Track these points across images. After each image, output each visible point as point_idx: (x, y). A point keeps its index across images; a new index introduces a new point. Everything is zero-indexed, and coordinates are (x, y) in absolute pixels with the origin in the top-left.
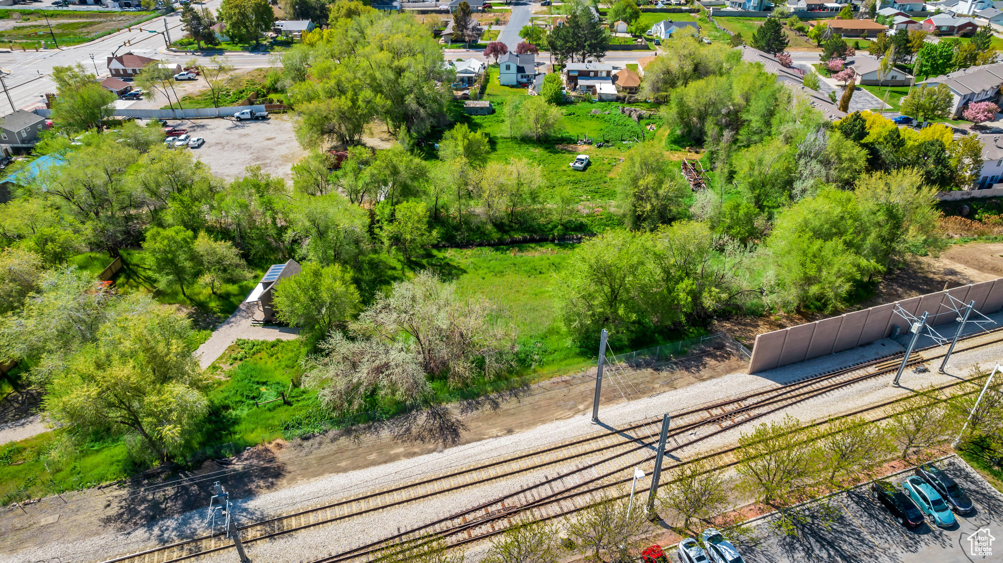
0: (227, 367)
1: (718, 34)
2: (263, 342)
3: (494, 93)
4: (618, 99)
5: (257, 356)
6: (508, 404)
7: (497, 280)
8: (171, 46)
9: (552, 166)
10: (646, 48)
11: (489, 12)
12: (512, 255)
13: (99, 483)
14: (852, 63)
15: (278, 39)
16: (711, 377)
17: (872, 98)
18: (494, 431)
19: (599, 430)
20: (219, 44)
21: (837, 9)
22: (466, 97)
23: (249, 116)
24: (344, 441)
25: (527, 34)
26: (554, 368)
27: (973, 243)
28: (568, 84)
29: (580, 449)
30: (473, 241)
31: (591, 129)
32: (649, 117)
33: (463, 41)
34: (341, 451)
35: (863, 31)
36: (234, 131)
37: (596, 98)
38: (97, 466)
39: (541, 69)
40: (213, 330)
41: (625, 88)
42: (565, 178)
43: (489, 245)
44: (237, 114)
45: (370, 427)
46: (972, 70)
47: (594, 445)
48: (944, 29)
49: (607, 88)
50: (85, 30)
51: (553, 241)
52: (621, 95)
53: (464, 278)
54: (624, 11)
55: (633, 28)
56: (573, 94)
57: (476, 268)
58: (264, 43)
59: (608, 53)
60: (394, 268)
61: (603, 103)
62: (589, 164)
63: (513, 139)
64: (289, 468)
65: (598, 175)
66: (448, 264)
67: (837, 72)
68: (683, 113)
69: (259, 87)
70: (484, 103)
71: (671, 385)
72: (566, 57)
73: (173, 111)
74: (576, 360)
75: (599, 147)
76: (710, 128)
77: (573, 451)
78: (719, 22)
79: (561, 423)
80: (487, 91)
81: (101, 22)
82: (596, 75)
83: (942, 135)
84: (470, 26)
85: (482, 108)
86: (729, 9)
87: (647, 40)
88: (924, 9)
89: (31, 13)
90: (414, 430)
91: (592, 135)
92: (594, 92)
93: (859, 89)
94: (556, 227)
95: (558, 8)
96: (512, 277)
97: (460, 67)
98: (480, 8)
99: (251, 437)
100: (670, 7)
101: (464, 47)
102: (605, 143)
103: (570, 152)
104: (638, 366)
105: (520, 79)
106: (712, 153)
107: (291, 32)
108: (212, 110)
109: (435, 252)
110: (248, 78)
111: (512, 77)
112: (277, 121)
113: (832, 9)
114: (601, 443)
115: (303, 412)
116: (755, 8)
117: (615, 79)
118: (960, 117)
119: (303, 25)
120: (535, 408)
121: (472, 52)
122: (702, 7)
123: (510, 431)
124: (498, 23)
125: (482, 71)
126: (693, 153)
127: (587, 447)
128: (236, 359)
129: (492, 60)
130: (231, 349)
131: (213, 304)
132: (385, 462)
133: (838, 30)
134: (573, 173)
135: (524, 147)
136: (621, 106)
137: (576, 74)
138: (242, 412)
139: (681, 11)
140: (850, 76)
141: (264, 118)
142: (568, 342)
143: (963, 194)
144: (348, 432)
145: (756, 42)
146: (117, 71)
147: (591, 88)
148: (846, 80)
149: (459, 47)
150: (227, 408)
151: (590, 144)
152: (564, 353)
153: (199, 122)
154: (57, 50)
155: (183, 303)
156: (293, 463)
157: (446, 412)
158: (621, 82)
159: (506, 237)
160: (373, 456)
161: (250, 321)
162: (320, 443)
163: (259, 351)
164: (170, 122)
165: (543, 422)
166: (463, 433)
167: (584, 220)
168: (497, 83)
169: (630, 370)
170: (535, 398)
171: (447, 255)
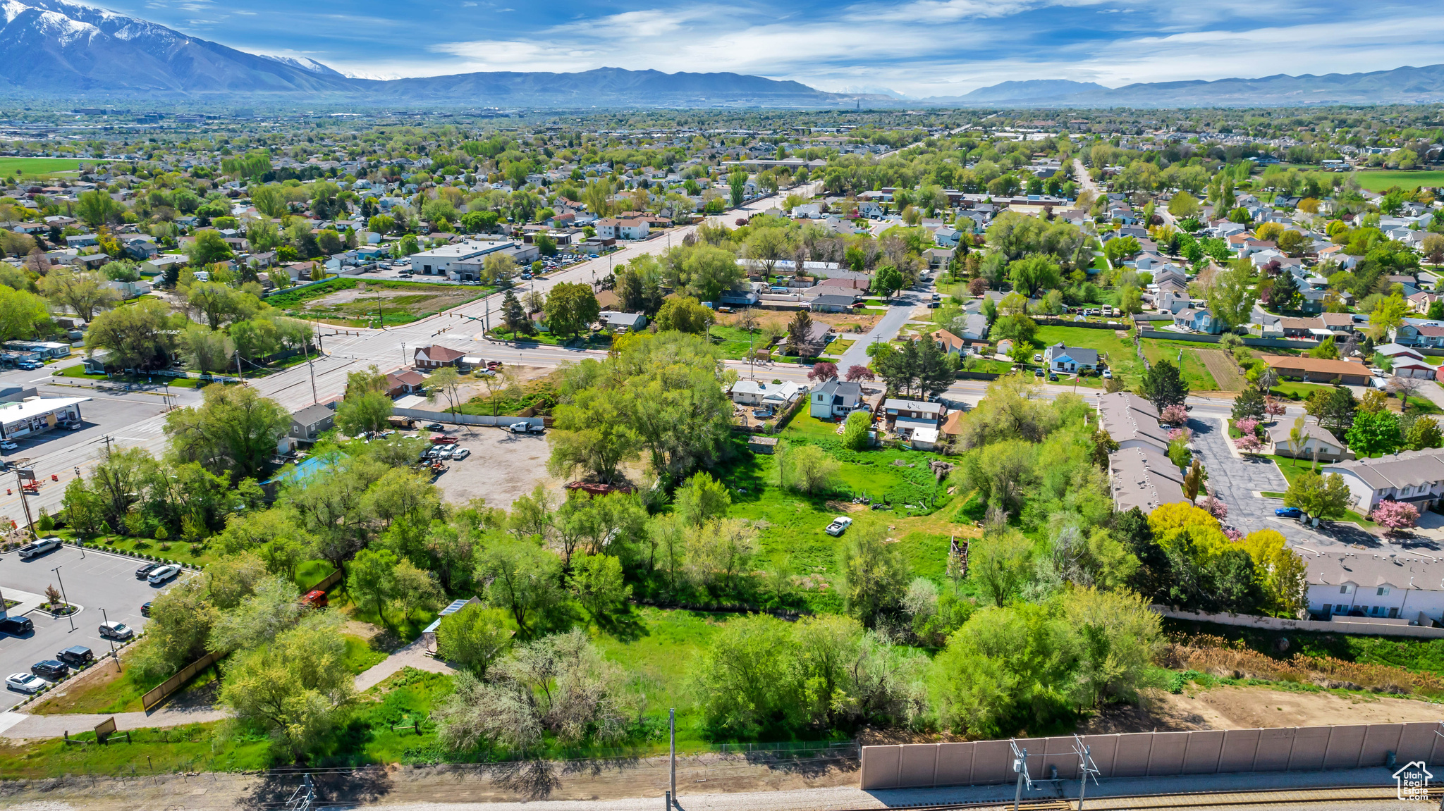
0: (385, 691)
2: (426, 673)
3: (798, 426)
5: (415, 686)
6: (609, 773)
7: (673, 649)
8: (487, 333)
9: (806, 527)
11: (858, 313)
12: (707, 623)
13: (244, 770)
15: (601, 333)
16: (823, 786)
18: (581, 795)
20: (537, 335)
22: (760, 430)
23: (524, 429)
24: (449, 776)
26: (671, 746)
30: (678, 602)
31: (879, 485)
34: (441, 784)
35: (1336, 375)
36: (505, 445)
38: (248, 755)
39: (873, 399)
40: (391, 654)
41: (948, 436)
42: (812, 543)
43: (693, 609)
44: (513, 426)
45: (476, 768)
49: (927, 434)
50: (417, 306)
51: (769, 611)
52: (940, 444)
53: (642, 641)
56: (886, 437)
57: (660, 631)
58: (585, 336)
61: (913, 453)
63: (781, 487)
64: (395, 789)
66: (635, 623)
69: (549, 395)
70: (773, 440)
71: (775, 786)
73: (456, 415)
75: (875, 508)
78: (1145, 346)
79: (644, 801)
81: (436, 297)
82: (919, 417)
89: (376, 283)
90: (513, 780)
91: (877, 493)
92: (909, 438)
94: (772, 598)
97: (769, 391)
98: (850, 307)
99: (376, 756)
100: (1097, 320)
102: (883, 505)
103: (835, 512)
104: (754, 760)
105: (835, 411)
107: (617, 325)
108: (493, 419)
109: (632, 608)
110: (547, 381)
111: (826, 408)
112: (549, 438)
113: (1320, 337)
115: (426, 744)
116: (1207, 329)
117: (941, 423)
119: (633, 318)
120: (630, 781)
121: (802, 370)
123: (595, 798)
124: (858, 330)
125: (796, 398)
128: (396, 685)
130: (397, 675)
131: (402, 629)
134: (825, 538)
135: (790, 499)
136: (932, 457)
137: (896, 413)
138: (376, 733)
139: (1105, 327)
141: (540, 433)
142: (698, 724)
143: (1283, 623)
144: (455, 769)
146: (421, 362)
147: (908, 433)
150: (368, 726)
151: (867, 503)
152: (689, 734)
153: (475, 429)
154: (381, 330)
155: (377, 623)
156: (399, 786)
157: (550, 768)
158: (947, 428)
159: (714, 602)
161: (425, 651)
162: (428, 774)
163: (418, 681)
164: (447, 427)
165: (630, 795)
166: (554, 791)
167: (805, 596)
168: (808, 413)
169: (745, 763)
170: (637, 772)
171: (642, 613)
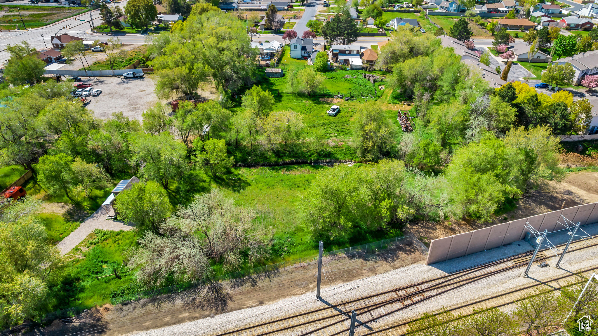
0: (84, 249)
1: (430, 26)
2: (111, 232)
3: (286, 63)
4: (363, 68)
5: (105, 242)
6: (263, 282)
7: (270, 191)
8: (94, 29)
9: (315, 113)
10: (385, 35)
11: (291, 10)
12: (282, 173)
14: (513, 47)
15: (160, 26)
16: (401, 266)
17: (524, 70)
18: (251, 303)
19: (320, 305)
20: (124, 28)
21: (506, 12)
22: (268, 66)
23: (132, 76)
24: (150, 307)
25: (311, 25)
26: (297, 256)
27: (584, 172)
28: (333, 58)
29: (305, 319)
30: (259, 162)
31: (343, 88)
32: (381, 81)
33: (271, 29)
34: (147, 314)
35: (521, 26)
36: (121, 85)
37: (349, 67)
39: (318, 48)
40: (81, 222)
41: (367, 61)
42: (323, 121)
43: (269, 166)
44: (125, 74)
45: (169, 297)
46: (588, 53)
47: (315, 316)
48: (572, 26)
49: (356, 61)
50: (45, 18)
51: (310, 164)
52: (365, 66)
53: (248, 189)
54: (373, 11)
55: (377, 22)
56: (335, 64)
57: (257, 182)
58: (151, 28)
59: (359, 38)
60: (204, 181)
61: (353, 71)
62: (339, 111)
63: (293, 94)
64: (111, 326)
65: (344, 119)
66: (239, 179)
67: (502, 53)
68: (401, 80)
69: (141, 57)
70: (278, 70)
71: (373, 271)
72: (333, 41)
73: (87, 72)
74: (312, 251)
75: (347, 100)
76: (417, 90)
77: (301, 320)
78: (432, 19)
79: (296, 298)
80: (282, 62)
81: (56, 14)
82: (350, 53)
83: (566, 98)
84: (276, 20)
85: (276, 73)
86: (439, 11)
87: (386, 30)
88: (560, 13)
89: (16, 7)
90: (198, 300)
91: (344, 92)
92: (348, 64)
93: (516, 64)
94: (312, 154)
95: (333, 8)
96: (280, 189)
97: (266, 46)
98: (286, 8)
99: (90, 302)
100: (403, 9)
101: (272, 33)
102: (350, 98)
103: (328, 103)
104: (353, 257)
105: (303, 54)
106: (417, 106)
107: (168, 21)
108: (111, 72)
109: (233, 170)
110: (137, 51)
111: (298, 53)
112: (149, 79)
113: (503, 12)
114: (320, 315)
115: (126, 285)
116: (455, 10)
117: (361, 55)
118: (579, 84)
119: (176, 17)
120: (280, 286)
121: (277, 36)
122: (422, 9)
123: (261, 303)
124: (295, 17)
125: (280, 49)
126: (406, 106)
127: (311, 317)
128: (91, 244)
129: (287, 41)
130: (90, 236)
131: (85, 204)
132: (175, 324)
133: (505, 26)
134: (328, 118)
135: (300, 99)
136: (364, 72)
137: (338, 52)
138: (86, 283)
139: (409, 12)
140: (510, 56)
141: (141, 77)
142: (308, 239)
143: (578, 138)
144: (154, 300)
145: (453, 33)
146: (57, 45)
147: (346, 61)
148: (508, 58)
149: (269, 33)
150: (78, 279)
151: (342, 98)
152: (305, 246)
153: (101, 79)
154: (25, 31)
155: (66, 202)
156: (114, 323)
157: (221, 287)
158: (365, 58)
159: (280, 160)
160: (167, 319)
161: (106, 217)
162: (134, 308)
163: (107, 238)
164: (83, 79)
165: (284, 296)
166: (230, 304)
167: (331, 150)
168: (289, 56)
169: (347, 259)
170: (283, 278)
171: (240, 172)
